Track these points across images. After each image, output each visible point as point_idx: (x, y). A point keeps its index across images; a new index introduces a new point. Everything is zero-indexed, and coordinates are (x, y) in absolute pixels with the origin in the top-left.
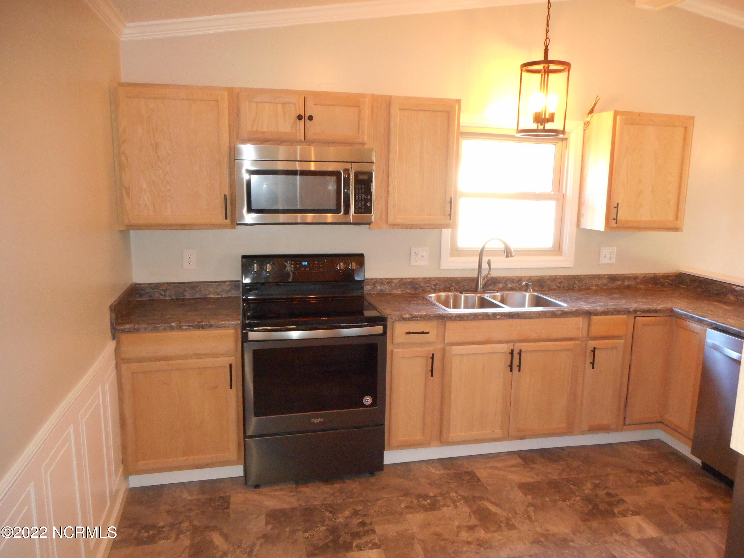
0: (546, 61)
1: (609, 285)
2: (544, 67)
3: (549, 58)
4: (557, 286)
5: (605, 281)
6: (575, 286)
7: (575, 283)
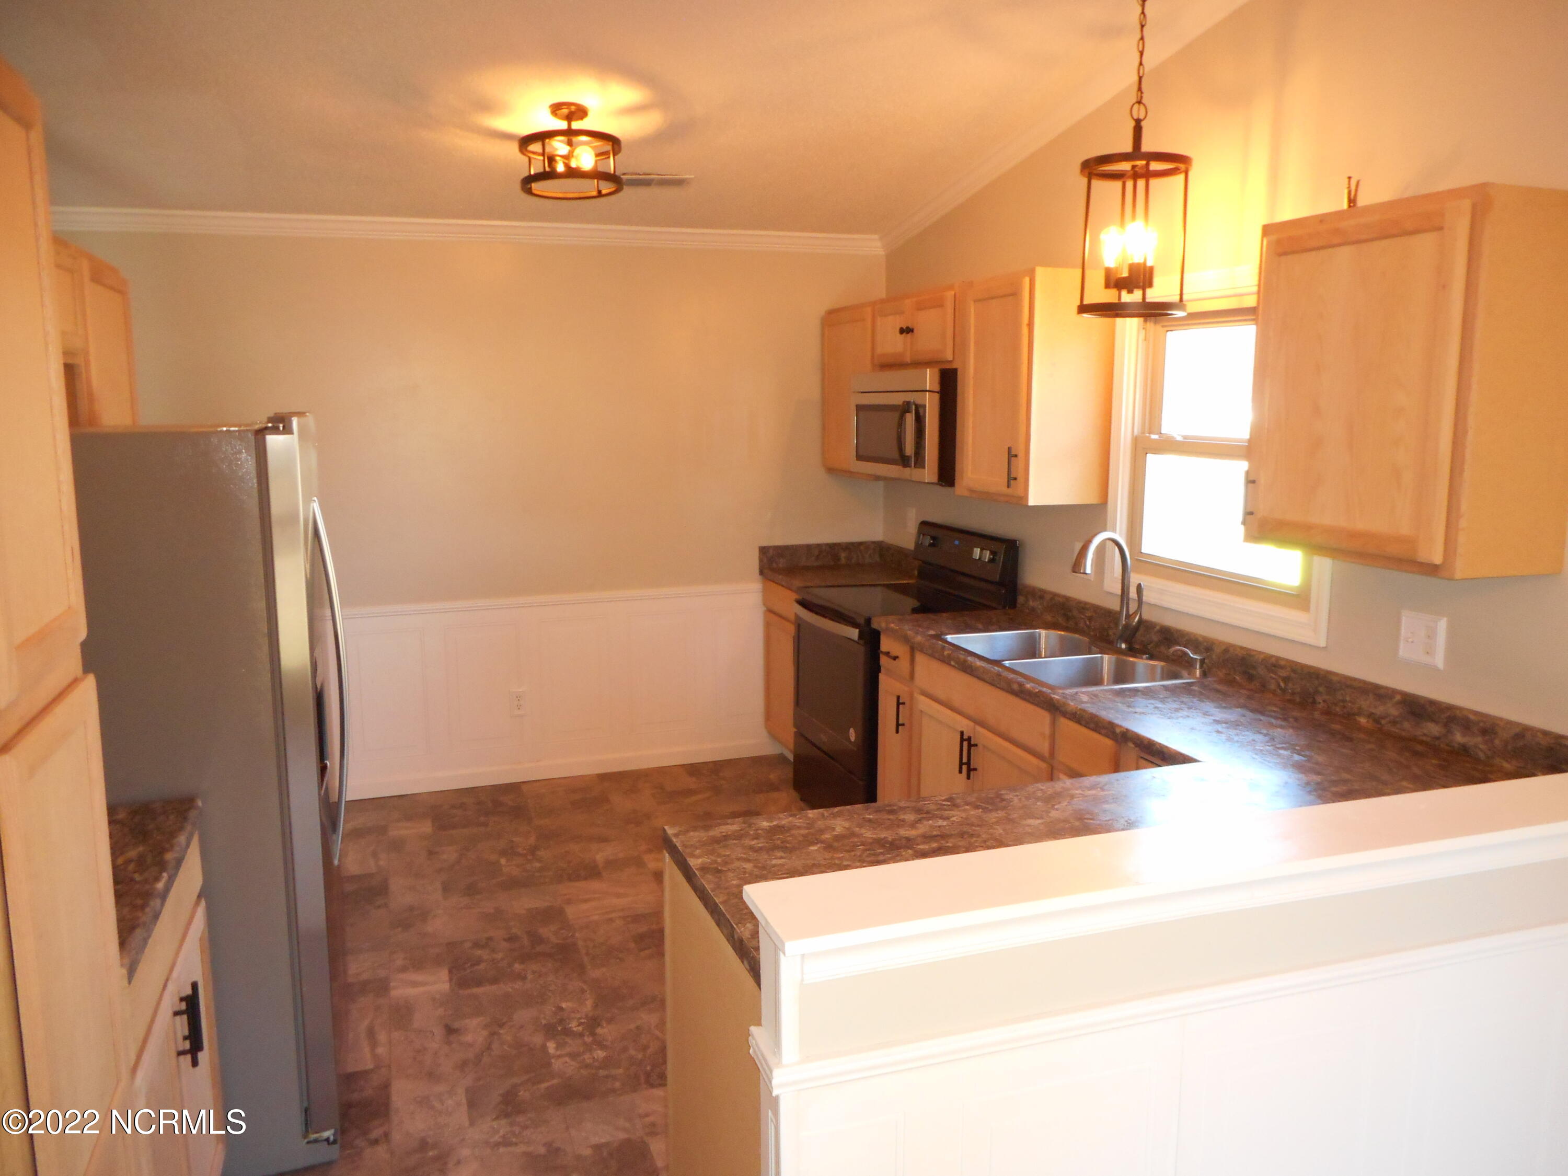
0: (1136, 152)
1: (1406, 725)
2: (1134, 167)
3: (1146, 147)
4: (1279, 685)
5: (1394, 712)
6: (1319, 699)
7: (1317, 692)
